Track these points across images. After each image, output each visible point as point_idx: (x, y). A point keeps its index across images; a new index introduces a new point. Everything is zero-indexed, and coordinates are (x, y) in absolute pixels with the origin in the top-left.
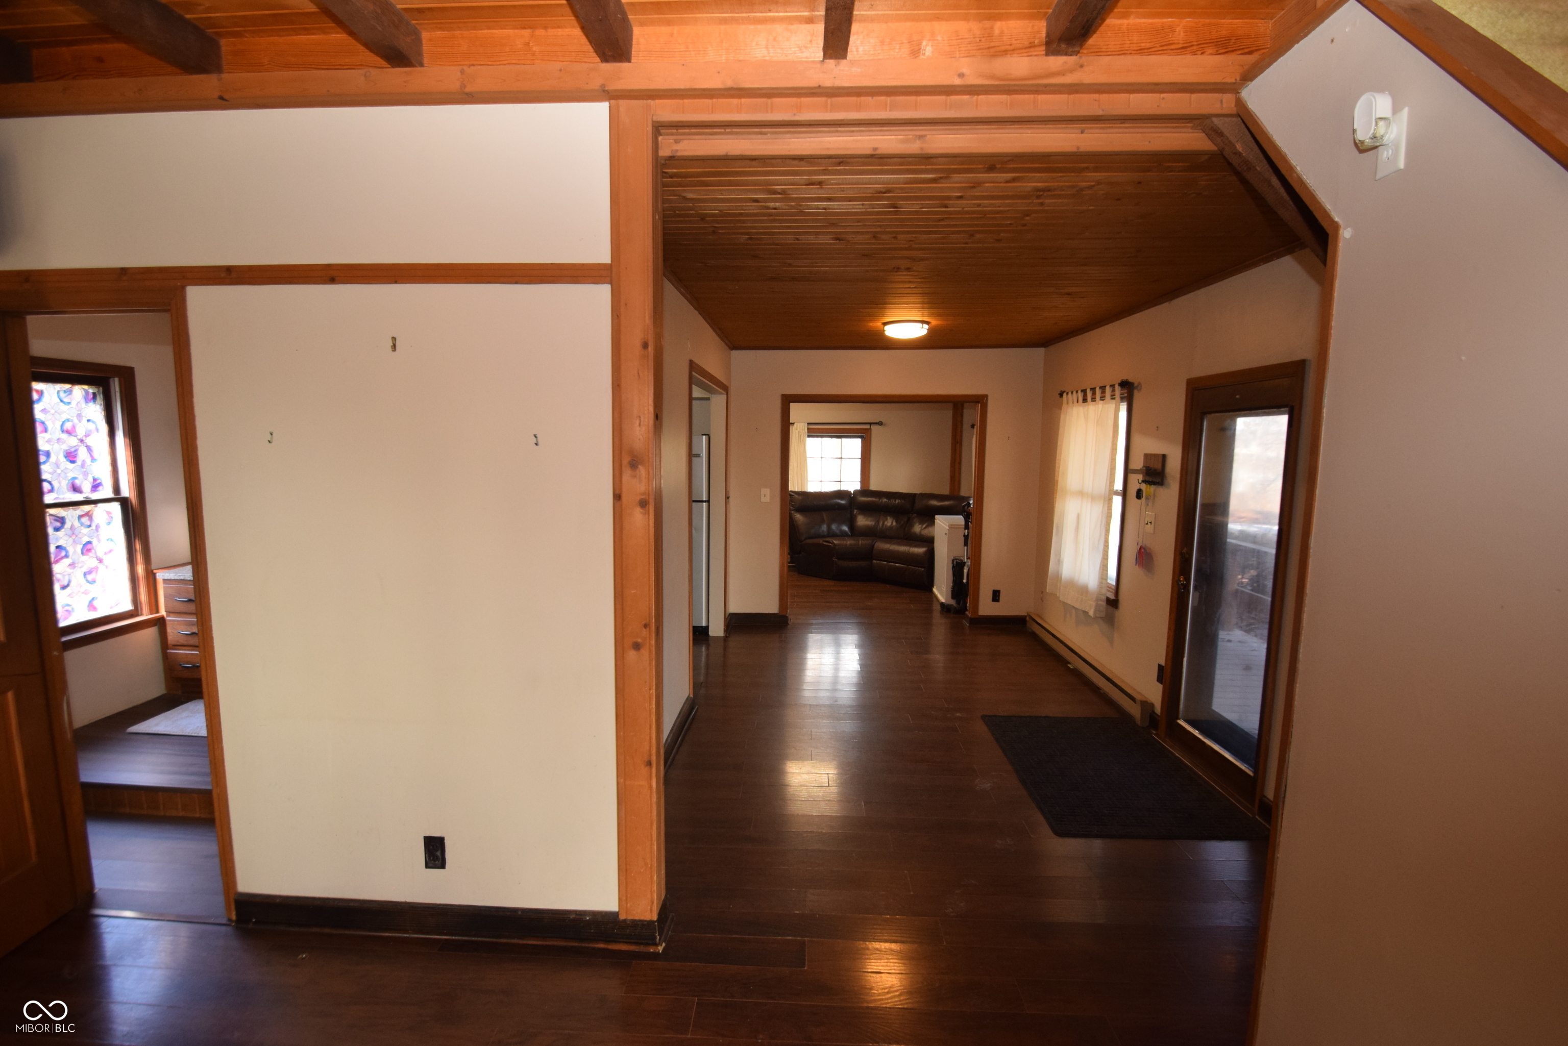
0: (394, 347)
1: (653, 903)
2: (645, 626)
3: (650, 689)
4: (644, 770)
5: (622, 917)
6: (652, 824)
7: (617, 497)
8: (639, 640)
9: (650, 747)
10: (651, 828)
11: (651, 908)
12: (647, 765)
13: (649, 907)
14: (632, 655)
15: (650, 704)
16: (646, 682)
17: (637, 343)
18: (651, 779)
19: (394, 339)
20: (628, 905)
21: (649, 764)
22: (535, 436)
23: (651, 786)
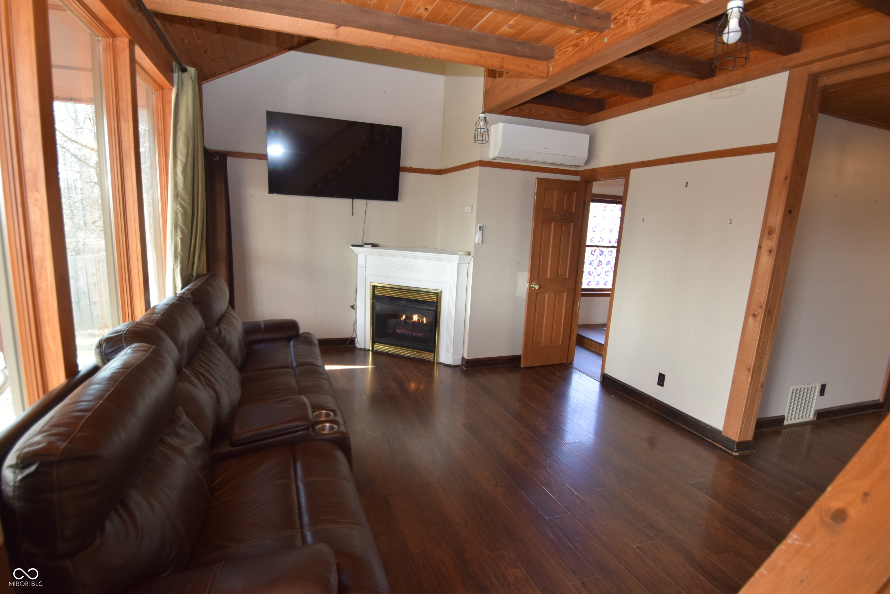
0: (686, 186)
1: (737, 433)
2: (760, 307)
3: (757, 336)
4: (746, 372)
5: (723, 434)
6: (745, 397)
7: (760, 247)
8: (757, 313)
9: (751, 362)
10: (744, 400)
11: (736, 436)
12: (748, 370)
13: (735, 435)
14: (751, 319)
15: (755, 343)
16: (755, 333)
17: (782, 178)
18: (748, 377)
19: (687, 183)
20: (727, 430)
21: (749, 370)
22: (731, 220)
23: (748, 381)
